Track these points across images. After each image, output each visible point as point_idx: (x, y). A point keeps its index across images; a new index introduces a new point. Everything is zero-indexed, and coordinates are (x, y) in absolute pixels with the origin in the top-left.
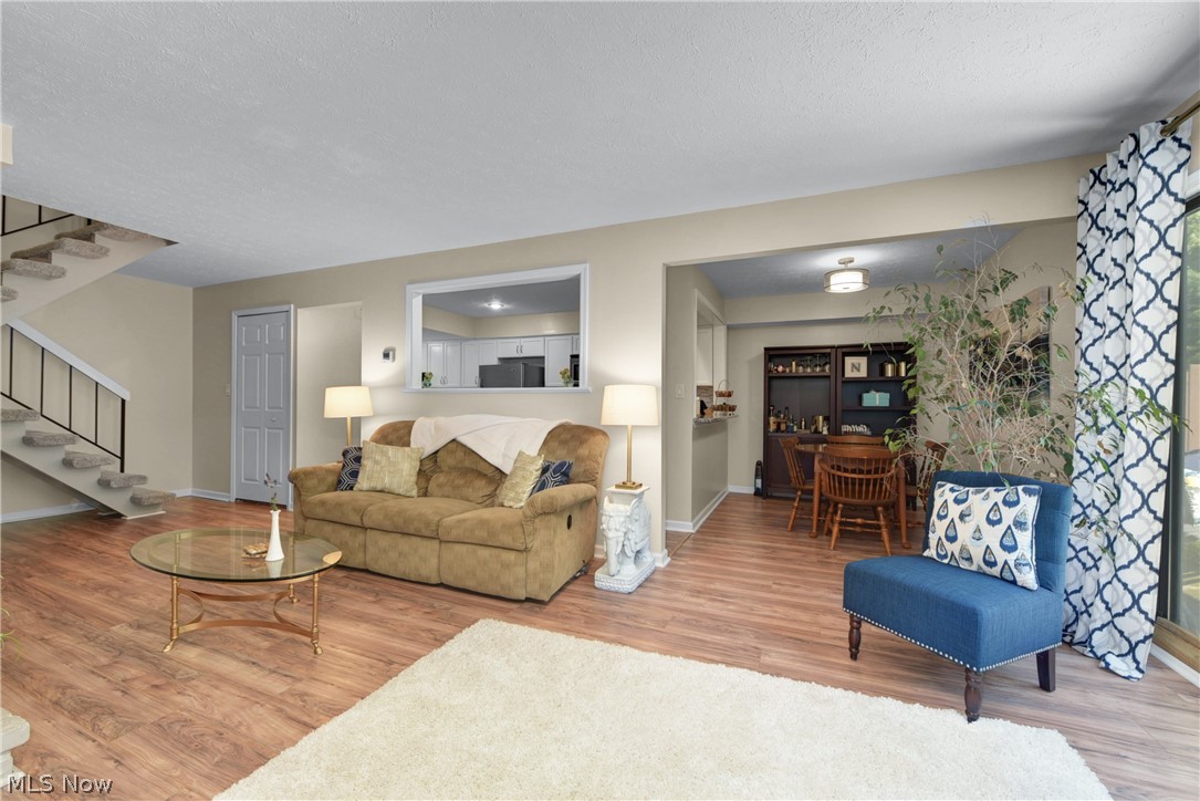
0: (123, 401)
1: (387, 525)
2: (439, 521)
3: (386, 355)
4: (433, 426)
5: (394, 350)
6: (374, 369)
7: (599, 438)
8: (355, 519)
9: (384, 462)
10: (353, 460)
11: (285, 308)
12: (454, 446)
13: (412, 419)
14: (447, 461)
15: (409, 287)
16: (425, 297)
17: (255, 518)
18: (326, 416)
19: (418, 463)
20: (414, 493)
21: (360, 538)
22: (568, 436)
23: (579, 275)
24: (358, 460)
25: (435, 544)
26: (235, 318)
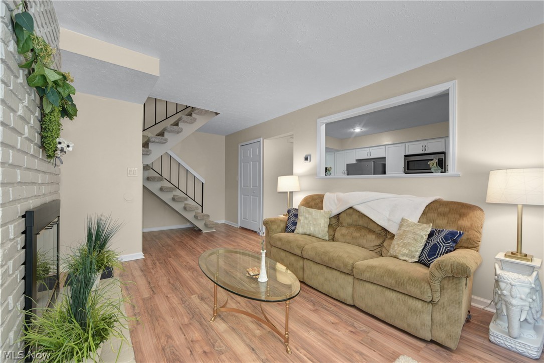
0: (203, 183)
1: (318, 259)
2: (353, 264)
3: (306, 159)
4: (336, 198)
5: (310, 156)
6: (300, 167)
7: (478, 213)
8: (298, 252)
9: (310, 218)
10: (293, 216)
11: (258, 140)
12: (351, 211)
13: (322, 194)
14: (346, 220)
15: (319, 120)
16: (327, 125)
17: (247, 238)
18: (278, 191)
19: (329, 220)
20: (327, 238)
21: (301, 263)
22: (447, 210)
23: (448, 90)
24: (296, 216)
25: (350, 279)
26: (239, 146)
